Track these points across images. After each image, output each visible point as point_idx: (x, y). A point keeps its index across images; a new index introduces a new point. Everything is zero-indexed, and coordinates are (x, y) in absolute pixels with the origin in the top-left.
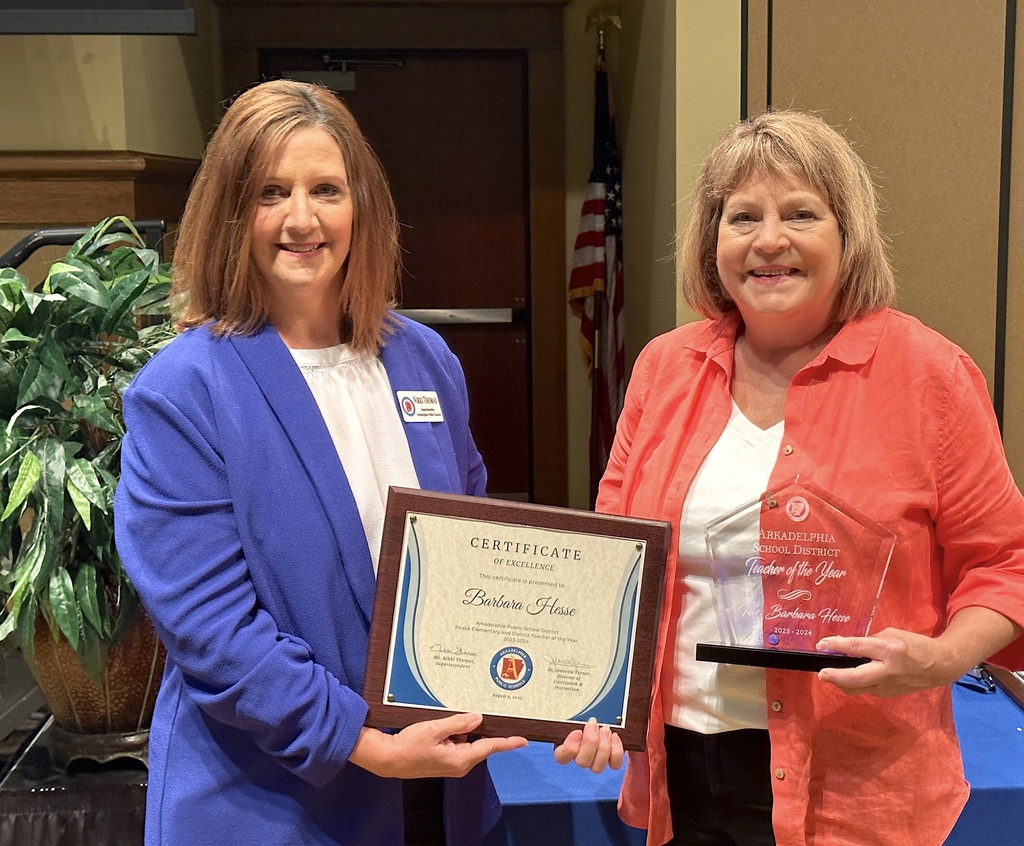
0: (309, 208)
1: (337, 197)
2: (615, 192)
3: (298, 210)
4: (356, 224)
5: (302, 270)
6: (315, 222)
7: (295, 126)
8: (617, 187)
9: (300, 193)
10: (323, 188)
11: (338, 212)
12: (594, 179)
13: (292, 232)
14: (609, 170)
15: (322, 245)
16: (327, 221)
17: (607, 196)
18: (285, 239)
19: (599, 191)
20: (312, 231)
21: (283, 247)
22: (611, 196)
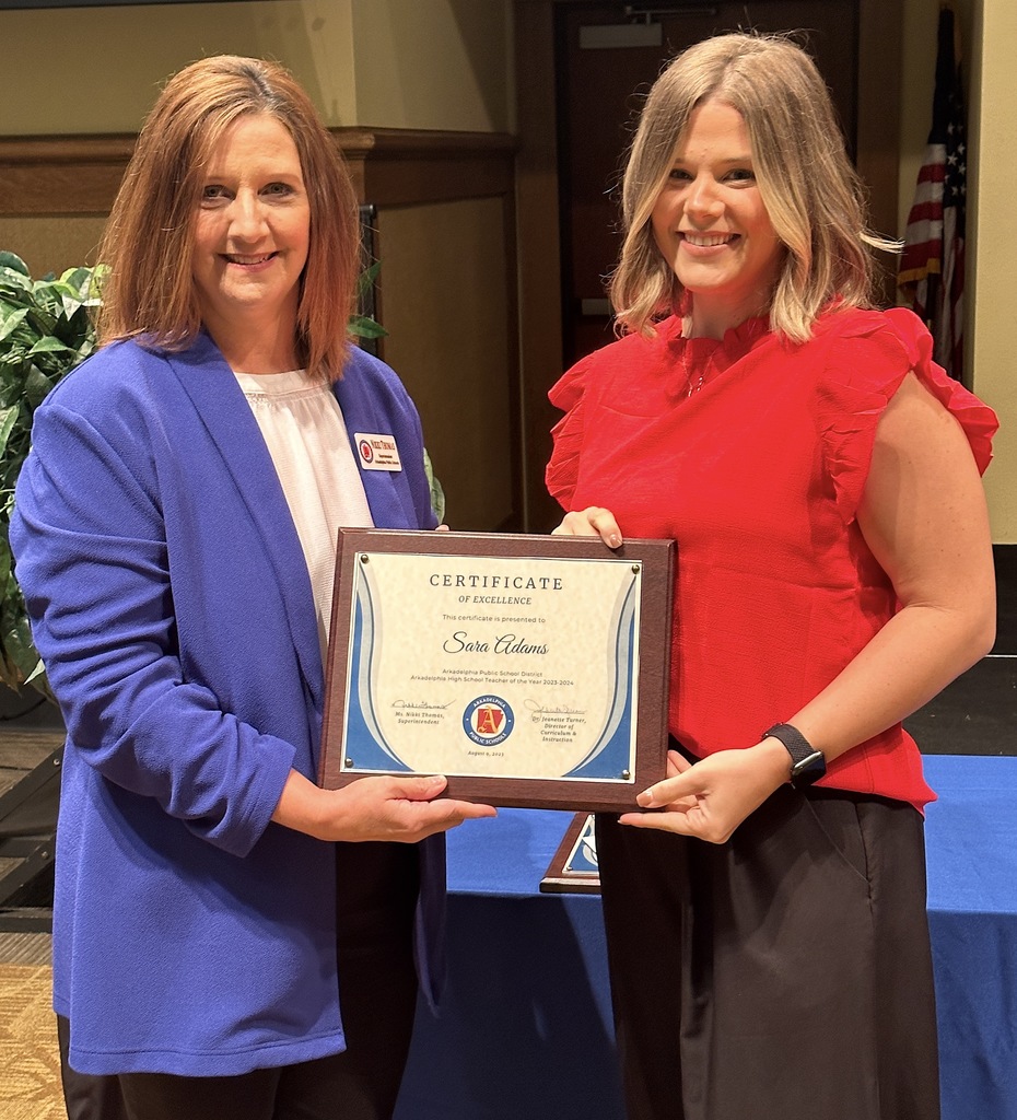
0: (256, 212)
1: (290, 197)
2: (957, 155)
3: (245, 215)
4: (314, 229)
5: (252, 285)
6: (265, 229)
7: (239, 114)
8: (961, 149)
9: (246, 195)
10: (274, 189)
11: (292, 216)
12: (932, 140)
13: (238, 241)
14: (950, 129)
15: (273, 255)
16: (279, 227)
17: (948, 160)
18: (231, 249)
19: (938, 154)
20: (262, 240)
21: (228, 259)
22: (952, 159)
